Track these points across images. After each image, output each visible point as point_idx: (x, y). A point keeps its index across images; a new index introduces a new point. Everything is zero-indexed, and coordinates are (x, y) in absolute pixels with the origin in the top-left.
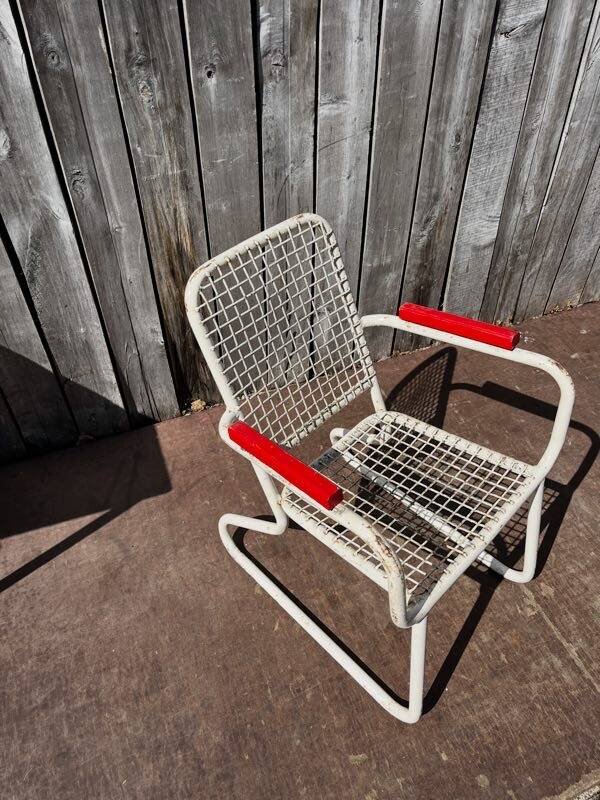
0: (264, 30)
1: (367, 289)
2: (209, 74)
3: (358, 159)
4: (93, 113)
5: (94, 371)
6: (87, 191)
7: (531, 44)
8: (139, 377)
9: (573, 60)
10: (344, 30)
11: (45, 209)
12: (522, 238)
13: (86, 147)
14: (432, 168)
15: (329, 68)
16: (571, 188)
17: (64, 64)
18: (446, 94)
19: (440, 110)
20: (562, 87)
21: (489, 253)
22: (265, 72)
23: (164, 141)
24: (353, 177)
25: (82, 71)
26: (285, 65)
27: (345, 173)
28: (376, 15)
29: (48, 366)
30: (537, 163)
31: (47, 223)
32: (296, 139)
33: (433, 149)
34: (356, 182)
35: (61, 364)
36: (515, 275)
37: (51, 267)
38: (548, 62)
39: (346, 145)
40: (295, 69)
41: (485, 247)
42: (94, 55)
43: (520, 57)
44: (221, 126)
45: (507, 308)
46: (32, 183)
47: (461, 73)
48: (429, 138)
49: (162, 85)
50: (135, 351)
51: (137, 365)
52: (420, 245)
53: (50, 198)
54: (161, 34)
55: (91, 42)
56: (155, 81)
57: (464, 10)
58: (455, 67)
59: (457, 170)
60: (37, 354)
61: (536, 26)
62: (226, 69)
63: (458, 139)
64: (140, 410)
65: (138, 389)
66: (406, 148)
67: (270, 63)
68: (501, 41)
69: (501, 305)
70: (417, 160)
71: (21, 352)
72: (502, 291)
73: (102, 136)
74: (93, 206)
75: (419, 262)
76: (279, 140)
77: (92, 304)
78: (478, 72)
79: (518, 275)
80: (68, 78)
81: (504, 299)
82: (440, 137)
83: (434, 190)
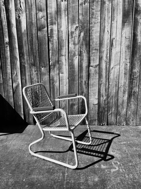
0: (51, 63)
1: (71, 108)
2: (42, 68)
3: (67, 83)
4: (27, 71)
5: (20, 111)
6: (24, 81)
7: (97, 68)
8: (28, 114)
9: (107, 72)
10: (63, 64)
11: (18, 83)
12: (105, 105)
13: (25, 75)
14: (81, 87)
15: (61, 69)
16: (114, 96)
17: (24, 64)
18: (82, 75)
19: (81, 77)
20: (106, 76)
21: (97, 106)
22: (51, 68)
23: (36, 75)
24: (66, 86)
25: (26, 65)
26: (54, 68)
27: (64, 85)
28: (68, 62)
29: (14, 108)
30: (104, 90)
31: (18, 85)
32: (56, 78)
33: (80, 83)
34: (67, 87)
35: (16, 108)
36: (105, 113)
37: (18, 91)
38: (102, 72)
39: (64, 80)
40: (55, 68)
41: (96, 105)
42: (28, 64)
43: (95, 71)
44: (44, 74)
45: (105, 121)
46: (18, 79)
47: (84, 72)
48: (80, 82)
49: (36, 68)
50: (27, 109)
51: (27, 112)
52: (81, 101)
53: (19, 81)
54: (36, 62)
55: (28, 62)
56: (35, 67)
57: (83, 62)
58: (82, 71)
59: (86, 88)
60: (13, 105)
61: (97, 66)
62: (45, 67)
63: (85, 82)
64: (27, 121)
65: (27, 117)
66: (75, 83)
67: (52, 67)
68: (91, 68)
69: (103, 120)
70: (78, 85)
71: (11, 104)
72: (103, 116)
73: (27, 74)
74: (25, 83)
75: (81, 104)
76: (53, 78)
77: (22, 99)
78: (87, 72)
79: (106, 113)
80: (24, 66)
81: (104, 118)
82: (82, 82)
83: (82, 91)
